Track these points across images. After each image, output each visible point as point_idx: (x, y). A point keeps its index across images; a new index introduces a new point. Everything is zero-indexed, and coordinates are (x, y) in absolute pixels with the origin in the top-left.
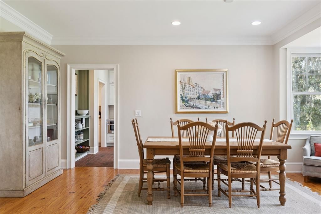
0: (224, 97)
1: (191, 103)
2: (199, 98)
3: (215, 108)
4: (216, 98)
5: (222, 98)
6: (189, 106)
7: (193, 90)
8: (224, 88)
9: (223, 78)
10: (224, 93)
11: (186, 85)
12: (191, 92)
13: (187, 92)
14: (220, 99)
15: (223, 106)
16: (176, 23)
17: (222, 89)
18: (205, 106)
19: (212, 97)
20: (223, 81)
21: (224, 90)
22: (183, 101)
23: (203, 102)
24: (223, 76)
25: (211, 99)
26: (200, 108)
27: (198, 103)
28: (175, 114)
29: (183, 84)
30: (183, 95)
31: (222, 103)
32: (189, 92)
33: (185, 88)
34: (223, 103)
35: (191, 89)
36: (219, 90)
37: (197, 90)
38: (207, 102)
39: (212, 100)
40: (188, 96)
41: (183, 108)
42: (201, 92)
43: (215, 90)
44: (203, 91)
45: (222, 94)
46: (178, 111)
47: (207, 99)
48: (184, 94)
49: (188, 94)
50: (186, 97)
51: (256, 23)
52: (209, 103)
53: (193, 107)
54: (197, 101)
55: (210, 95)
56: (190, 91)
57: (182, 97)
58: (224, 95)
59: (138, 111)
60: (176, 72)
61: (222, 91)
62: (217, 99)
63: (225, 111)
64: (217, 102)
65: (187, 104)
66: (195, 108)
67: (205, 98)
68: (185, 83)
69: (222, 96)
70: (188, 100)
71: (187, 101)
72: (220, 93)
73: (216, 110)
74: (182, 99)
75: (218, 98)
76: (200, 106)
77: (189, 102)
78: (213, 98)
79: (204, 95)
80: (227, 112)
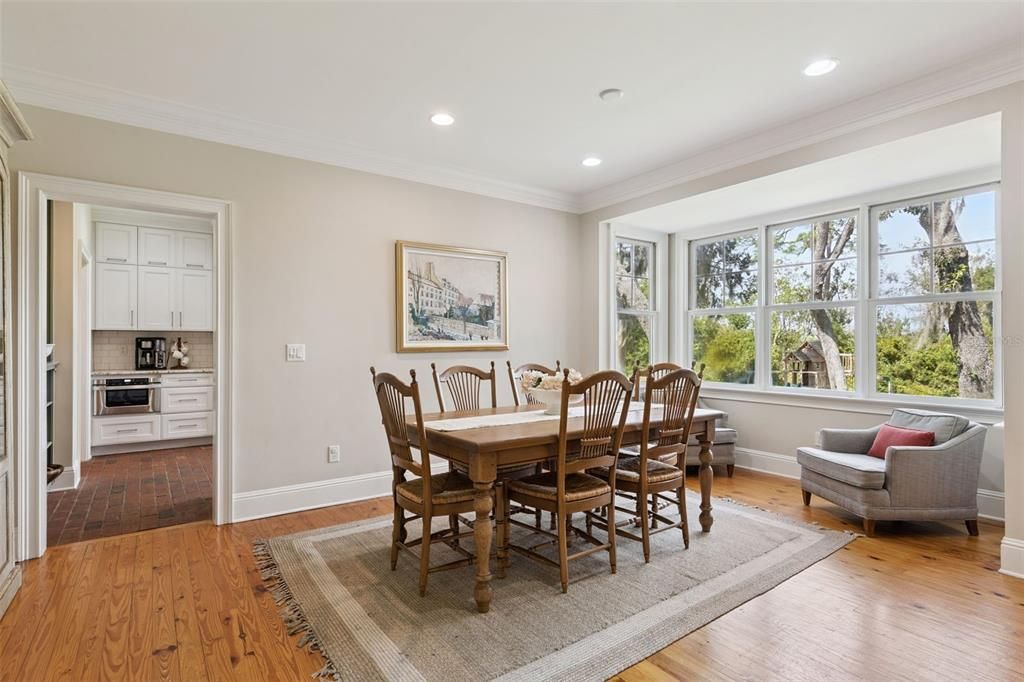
0: (499, 314)
1: (434, 326)
2: (449, 315)
3: (482, 338)
4: (485, 315)
5: (496, 317)
6: (430, 333)
7: (439, 295)
8: (499, 293)
9: (499, 271)
10: (499, 304)
11: (423, 280)
12: (434, 299)
13: (425, 298)
14: (493, 318)
15: (499, 335)
16: (442, 119)
17: (496, 296)
18: (462, 334)
19: (478, 314)
20: (499, 278)
21: (499, 298)
22: (416, 320)
23: (460, 324)
24: (499, 267)
25: (476, 317)
26: (452, 339)
27: (447, 326)
28: (395, 354)
29: (417, 278)
30: (415, 307)
31: (496, 328)
32: (429, 299)
33: (421, 289)
34: (499, 327)
35: (435, 294)
36: (491, 297)
37: (446, 295)
38: (468, 324)
39: (476, 320)
40: (428, 310)
41: (415, 338)
42: (455, 300)
43: (484, 297)
44: (459, 299)
45: (496, 306)
46: (406, 345)
47: (467, 318)
48: (417, 302)
49: (427, 304)
50: (423, 312)
51: (592, 162)
52: (471, 326)
53: (437, 336)
54: (447, 322)
55: (474, 309)
56: (432, 297)
57: (412, 312)
58: (499, 309)
59: (296, 346)
60: (397, 248)
61: (496, 301)
62: (487, 319)
63: (502, 344)
64: (486, 324)
65: (425, 329)
66: (443, 338)
67: (463, 315)
68: (420, 277)
69: (496, 312)
70: (427, 319)
71: (425, 322)
72: (493, 304)
73: (484, 343)
74: (414, 317)
75: (490, 316)
76: (452, 333)
77: (429, 324)
78: (480, 316)
79: (460, 308)
80: (506, 349)
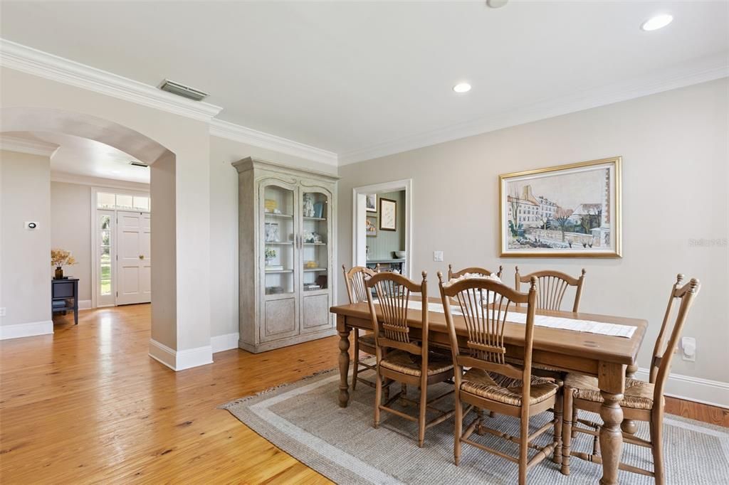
0: (608, 221)
1: (531, 237)
2: (547, 226)
3: (585, 246)
4: (590, 223)
5: (603, 224)
6: (527, 243)
7: (535, 211)
8: (608, 201)
9: (608, 178)
10: (608, 211)
11: (520, 201)
12: (531, 215)
13: (522, 215)
14: (599, 226)
15: (607, 242)
17: (604, 203)
18: (560, 243)
19: (579, 223)
20: (608, 184)
21: (608, 205)
22: (514, 233)
23: (558, 234)
24: (608, 174)
25: (576, 226)
26: (550, 247)
27: (544, 236)
28: (499, 259)
29: (515, 201)
30: (513, 223)
31: (603, 235)
32: (527, 215)
33: (519, 208)
34: (607, 235)
35: (531, 210)
36: (597, 206)
37: (546, 212)
38: (566, 233)
39: (578, 229)
40: (525, 223)
41: (513, 247)
42: (553, 213)
43: (586, 206)
44: (557, 212)
45: (604, 214)
46: (504, 251)
47: (565, 226)
48: (516, 219)
49: (524, 219)
50: (520, 226)
52: (571, 235)
53: (534, 245)
54: (544, 233)
55: (574, 219)
56: (529, 213)
57: (512, 227)
58: (608, 217)
59: (438, 252)
60: (500, 179)
61: (604, 209)
62: (591, 227)
63: (612, 251)
64: (591, 233)
65: (522, 240)
66: (539, 246)
67: (562, 225)
68: (518, 199)
69: (603, 219)
70: (525, 232)
71: (523, 234)
72: (600, 212)
73: (588, 251)
74: (513, 231)
75: (594, 224)
76: (549, 242)
77: (526, 236)
78: (582, 225)
79: (558, 219)
80: (614, 256)
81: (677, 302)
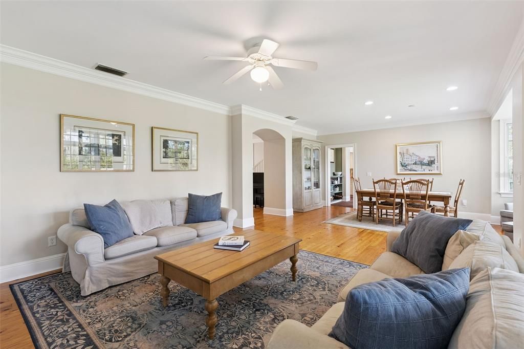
0: (438, 162)
1: (409, 167)
2: (415, 164)
3: (429, 170)
4: (431, 163)
5: (436, 163)
7: (411, 158)
8: (437, 155)
9: (437, 148)
10: (438, 159)
11: (405, 154)
12: (409, 160)
13: (405, 159)
14: (434, 164)
15: (437, 169)
18: (420, 170)
20: (437, 150)
21: (437, 157)
22: (402, 166)
23: (419, 166)
24: (437, 146)
25: (426, 164)
26: (416, 171)
27: (414, 167)
28: (396, 175)
29: (402, 154)
31: (436, 167)
32: (407, 160)
33: (404, 157)
34: (437, 167)
35: (409, 158)
36: (433, 157)
37: (414, 159)
40: (407, 163)
41: (402, 171)
42: (417, 159)
43: (430, 157)
44: (419, 159)
45: (436, 160)
46: (398, 173)
47: (422, 164)
48: (403, 161)
50: (405, 163)
52: (424, 167)
53: (410, 170)
54: (414, 166)
55: (426, 161)
57: (401, 163)
58: (438, 161)
59: (369, 173)
60: (396, 146)
61: (436, 158)
62: (432, 164)
63: (439, 172)
64: (431, 166)
65: (406, 168)
66: (412, 171)
67: (421, 163)
69: (436, 162)
70: (407, 165)
71: (406, 166)
72: (434, 159)
73: (430, 172)
76: (416, 169)
78: (428, 164)
79: (420, 161)
80: (440, 174)
81: (460, 186)
